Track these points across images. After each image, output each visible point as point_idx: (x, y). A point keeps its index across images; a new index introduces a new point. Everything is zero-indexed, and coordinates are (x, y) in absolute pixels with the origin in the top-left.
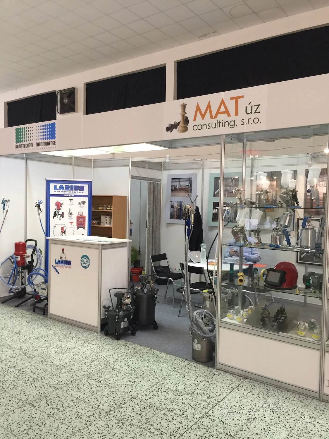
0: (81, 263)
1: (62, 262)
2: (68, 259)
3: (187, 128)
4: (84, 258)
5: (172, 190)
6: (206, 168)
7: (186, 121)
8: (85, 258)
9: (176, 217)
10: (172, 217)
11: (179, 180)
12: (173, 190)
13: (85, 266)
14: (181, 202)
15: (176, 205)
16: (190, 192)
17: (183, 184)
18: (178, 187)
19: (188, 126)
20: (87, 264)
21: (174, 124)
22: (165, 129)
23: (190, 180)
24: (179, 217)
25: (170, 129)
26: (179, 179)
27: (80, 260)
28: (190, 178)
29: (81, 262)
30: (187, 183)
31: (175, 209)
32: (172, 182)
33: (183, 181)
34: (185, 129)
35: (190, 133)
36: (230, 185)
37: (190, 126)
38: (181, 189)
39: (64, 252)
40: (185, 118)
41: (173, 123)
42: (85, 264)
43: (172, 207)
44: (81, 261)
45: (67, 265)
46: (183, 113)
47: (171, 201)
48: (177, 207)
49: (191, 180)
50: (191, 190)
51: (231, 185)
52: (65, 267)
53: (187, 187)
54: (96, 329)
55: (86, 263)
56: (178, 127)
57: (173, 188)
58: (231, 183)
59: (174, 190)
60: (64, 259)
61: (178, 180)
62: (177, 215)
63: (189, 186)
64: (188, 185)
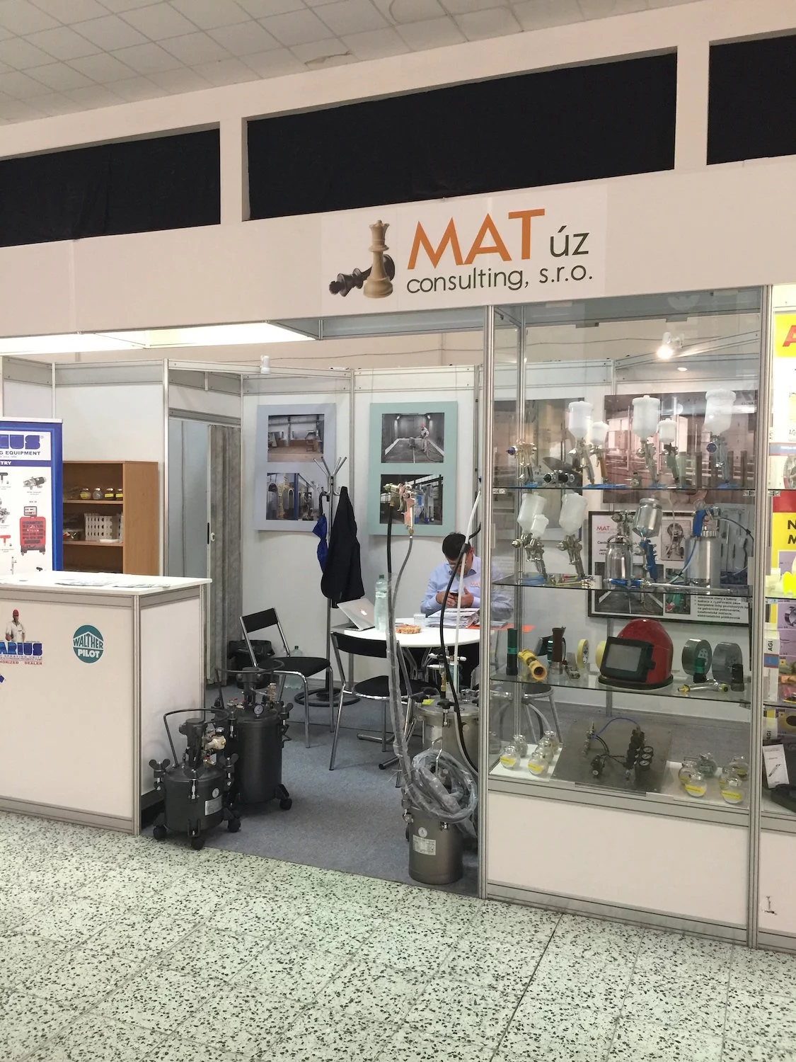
0: (76, 650)
1: (12, 649)
2: (31, 638)
3: (391, 286)
4: (83, 635)
5: (270, 445)
6: (361, 391)
7: (388, 268)
8: (88, 635)
9: (283, 513)
10: (272, 514)
11: (289, 420)
12: (274, 444)
13: (87, 656)
14: (296, 476)
15: (281, 483)
16: (319, 450)
17: (301, 430)
18: (286, 438)
19: (392, 282)
20: (94, 650)
21: (354, 275)
22: (328, 288)
23: (318, 419)
24: (291, 514)
25: (342, 286)
26: (289, 417)
27: (72, 640)
28: (318, 416)
29: (76, 646)
30: (312, 427)
31: (280, 495)
32: (269, 425)
33: (299, 423)
34: (386, 290)
35: (400, 300)
36: (423, 434)
37: (398, 282)
38: (296, 444)
39: (20, 619)
40: (384, 260)
41: (349, 272)
42: (89, 650)
43: (273, 488)
44: (76, 642)
45: (28, 656)
46: (379, 248)
47: (269, 474)
48: (286, 490)
49: (320, 419)
50: (322, 444)
51: (425, 434)
52: (21, 663)
53: (311, 438)
54: (128, 826)
55: (90, 647)
56: (365, 282)
57: (273, 440)
58: (425, 428)
59: (276, 445)
60: (18, 639)
61: (286, 420)
62: (285, 510)
63: (317, 435)
64: (314, 434)
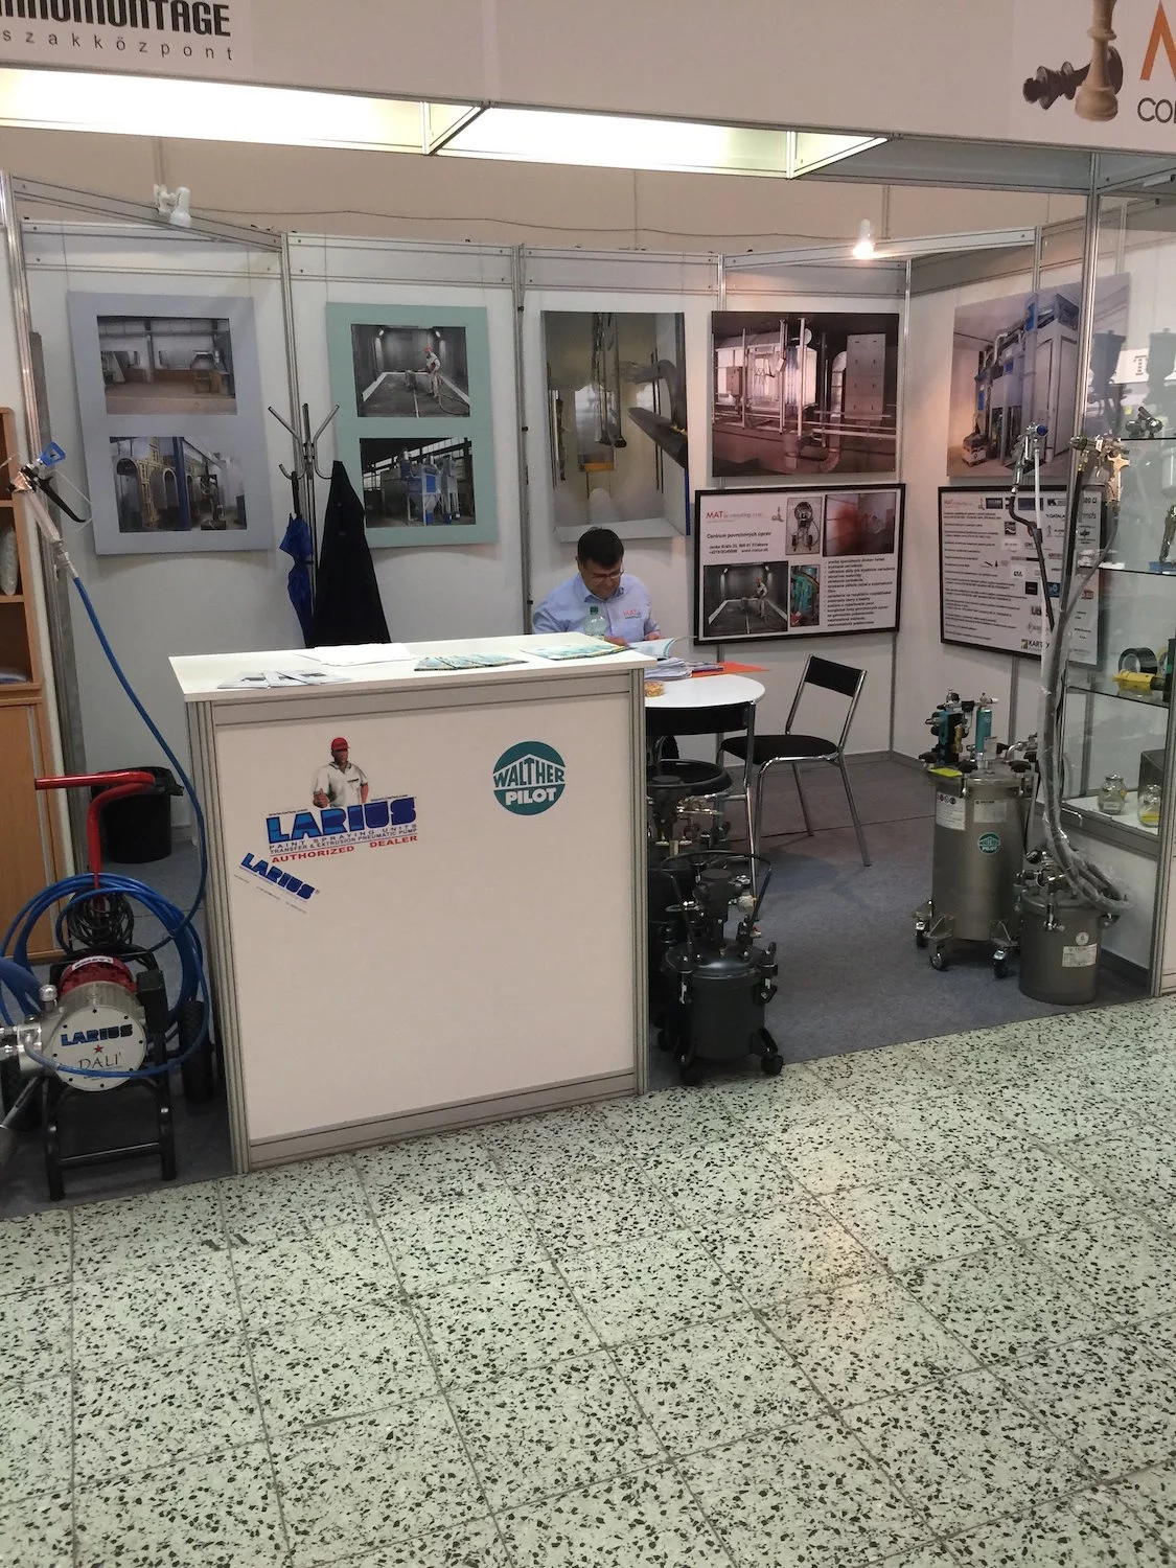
3: (1115, 103)
5: (109, 379)
6: (304, 277)
7: (1112, 70)
8: (529, 761)
9: (154, 517)
10: (131, 519)
11: (148, 327)
12: (119, 377)
13: (528, 801)
14: (177, 442)
15: (144, 456)
16: (224, 390)
17: (177, 349)
18: (144, 363)
19: (1118, 96)
20: (544, 788)
21: (1062, 72)
22: (1021, 90)
23: (215, 328)
24: (176, 517)
25: (1046, 88)
26: (148, 321)
27: (490, 776)
28: (214, 322)
29: (500, 788)
30: (204, 344)
31: (145, 481)
32: (101, 336)
33: (175, 334)
34: (1107, 109)
35: (1126, 132)
36: (429, 365)
37: (1126, 97)
38: (167, 376)
39: (352, 757)
40: (1109, 55)
41: (1056, 67)
42: (532, 790)
43: (126, 467)
44: (500, 780)
45: (378, 831)
46: (1103, 34)
47: (113, 440)
48: (157, 471)
49: (222, 328)
50: (229, 380)
52: (362, 848)
53: (203, 365)
55: (534, 784)
57: (115, 366)
58: (432, 354)
59: (122, 377)
60: (349, 799)
61: (140, 328)
62: (160, 512)
63: (217, 360)
64: (210, 358)
